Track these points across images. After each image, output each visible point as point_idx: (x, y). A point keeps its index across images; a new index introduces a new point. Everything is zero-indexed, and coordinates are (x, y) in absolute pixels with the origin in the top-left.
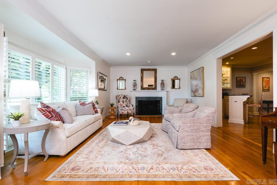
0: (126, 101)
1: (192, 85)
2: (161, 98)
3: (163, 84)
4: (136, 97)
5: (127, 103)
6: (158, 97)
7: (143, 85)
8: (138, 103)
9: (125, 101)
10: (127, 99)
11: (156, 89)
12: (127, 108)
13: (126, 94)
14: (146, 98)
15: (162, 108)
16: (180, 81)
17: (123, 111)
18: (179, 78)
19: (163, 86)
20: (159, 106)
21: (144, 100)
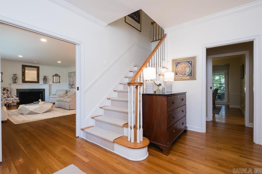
0: (7, 93)
1: (69, 81)
2: (44, 90)
3: (45, 79)
4: (17, 89)
5: (8, 95)
6: (41, 89)
7: (25, 79)
8: (20, 94)
9: (5, 93)
10: (8, 90)
11: (39, 83)
12: (12, 99)
13: (5, 87)
14: (28, 89)
15: (45, 97)
16: (59, 78)
17: (8, 101)
18: (59, 75)
19: (45, 81)
20: (42, 96)
21: (27, 91)
